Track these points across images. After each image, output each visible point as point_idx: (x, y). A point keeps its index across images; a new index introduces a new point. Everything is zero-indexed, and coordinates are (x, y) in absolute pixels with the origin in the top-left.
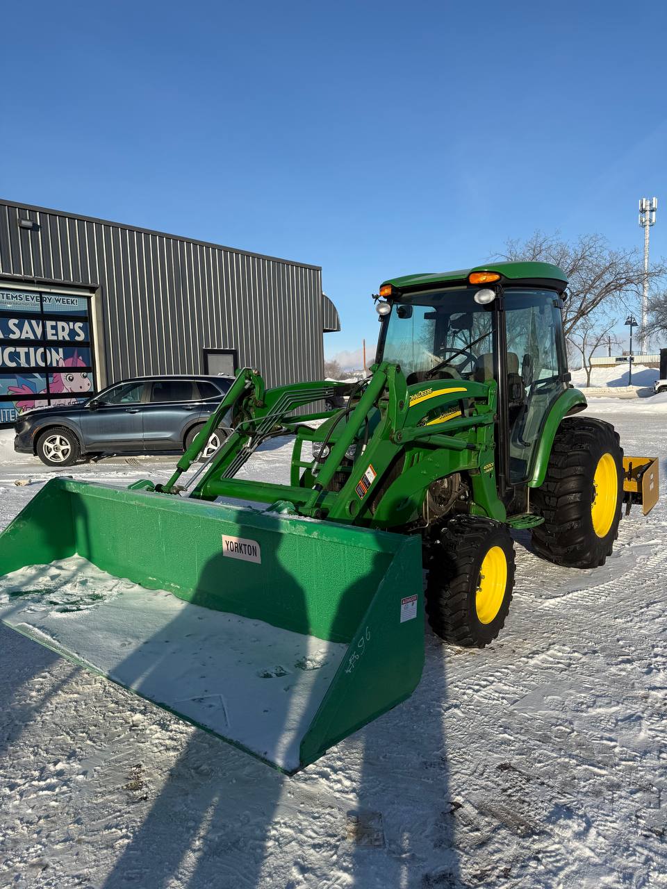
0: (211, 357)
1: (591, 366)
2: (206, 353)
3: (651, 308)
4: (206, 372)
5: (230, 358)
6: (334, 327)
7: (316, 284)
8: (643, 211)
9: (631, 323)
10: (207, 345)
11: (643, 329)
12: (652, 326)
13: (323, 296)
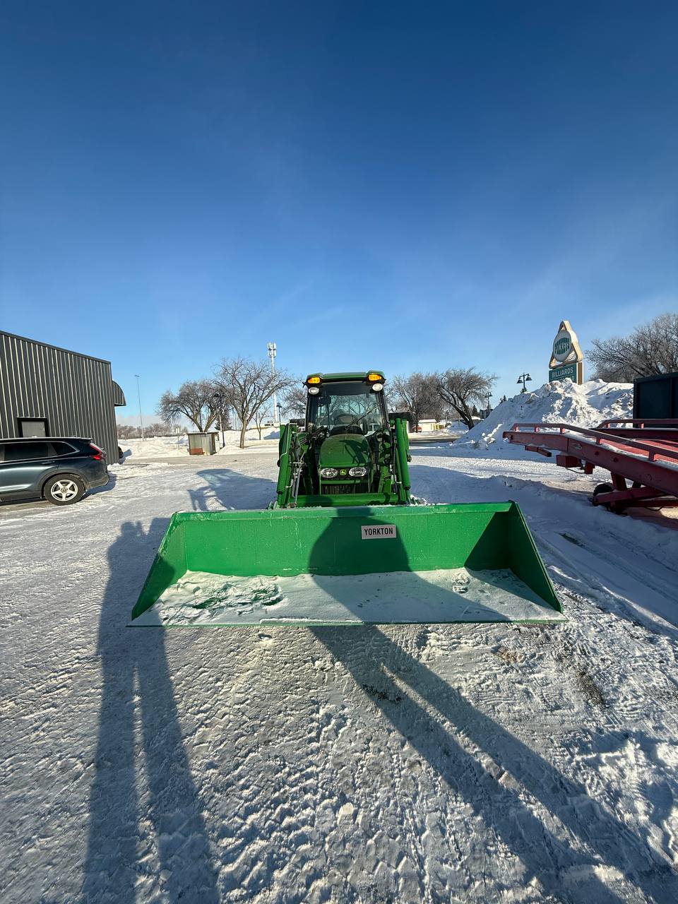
0: (24, 424)
1: (261, 429)
2: (20, 421)
3: (287, 399)
4: (21, 435)
5: (42, 425)
6: (121, 402)
7: (108, 374)
8: (270, 350)
9: (279, 406)
10: (21, 414)
11: (285, 409)
12: (288, 408)
13: (113, 381)
